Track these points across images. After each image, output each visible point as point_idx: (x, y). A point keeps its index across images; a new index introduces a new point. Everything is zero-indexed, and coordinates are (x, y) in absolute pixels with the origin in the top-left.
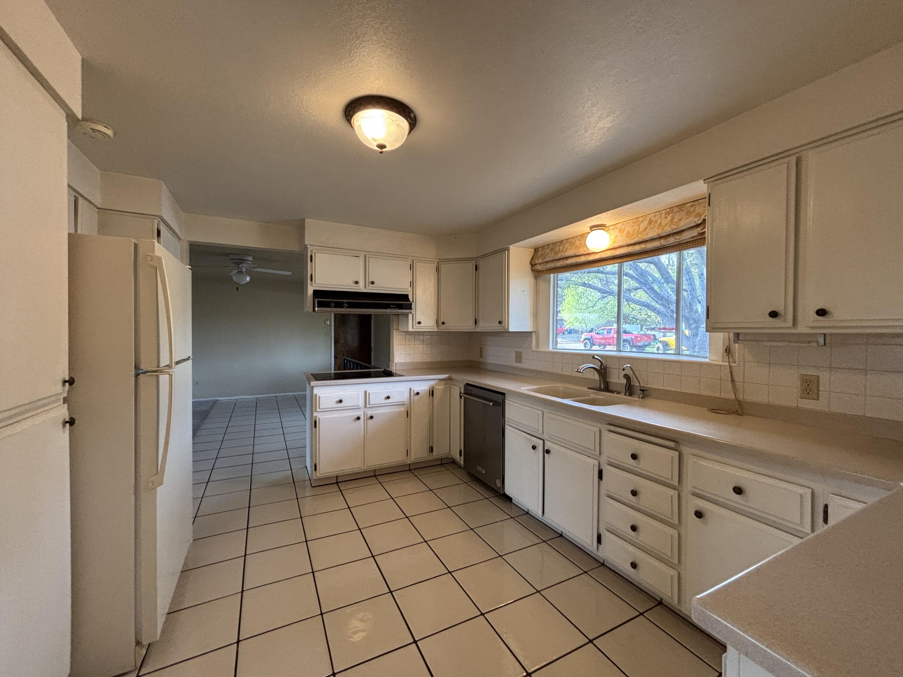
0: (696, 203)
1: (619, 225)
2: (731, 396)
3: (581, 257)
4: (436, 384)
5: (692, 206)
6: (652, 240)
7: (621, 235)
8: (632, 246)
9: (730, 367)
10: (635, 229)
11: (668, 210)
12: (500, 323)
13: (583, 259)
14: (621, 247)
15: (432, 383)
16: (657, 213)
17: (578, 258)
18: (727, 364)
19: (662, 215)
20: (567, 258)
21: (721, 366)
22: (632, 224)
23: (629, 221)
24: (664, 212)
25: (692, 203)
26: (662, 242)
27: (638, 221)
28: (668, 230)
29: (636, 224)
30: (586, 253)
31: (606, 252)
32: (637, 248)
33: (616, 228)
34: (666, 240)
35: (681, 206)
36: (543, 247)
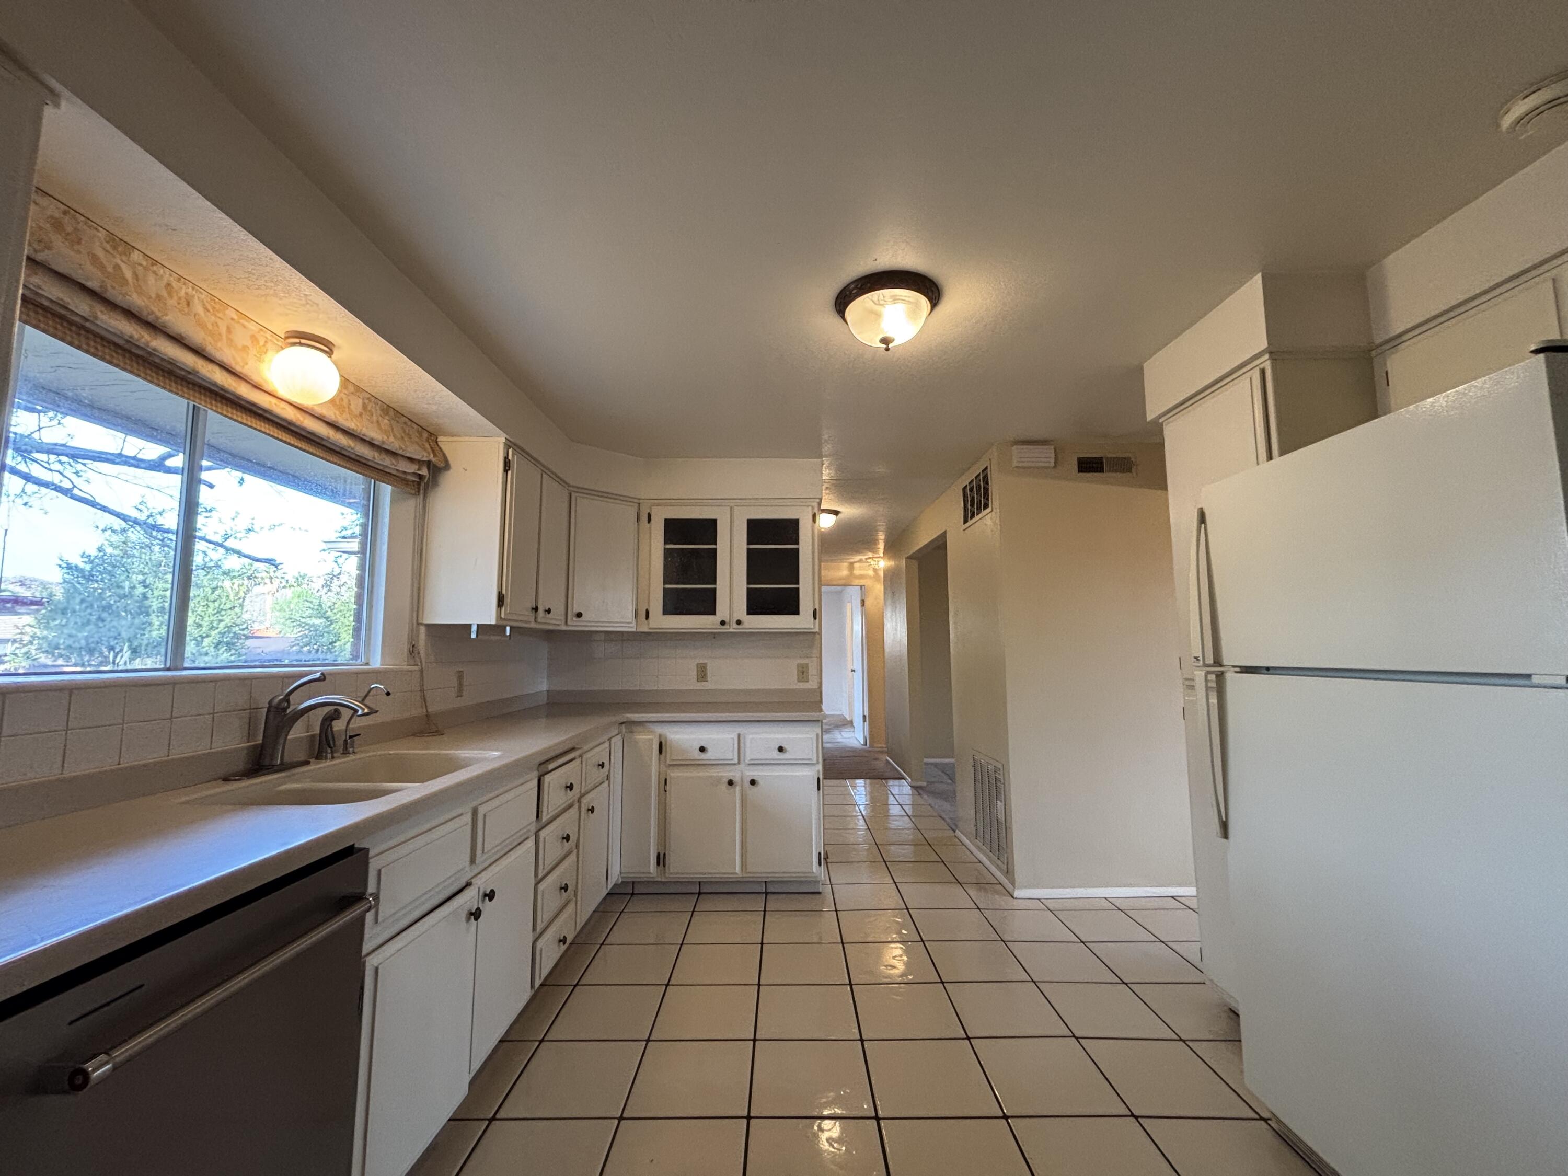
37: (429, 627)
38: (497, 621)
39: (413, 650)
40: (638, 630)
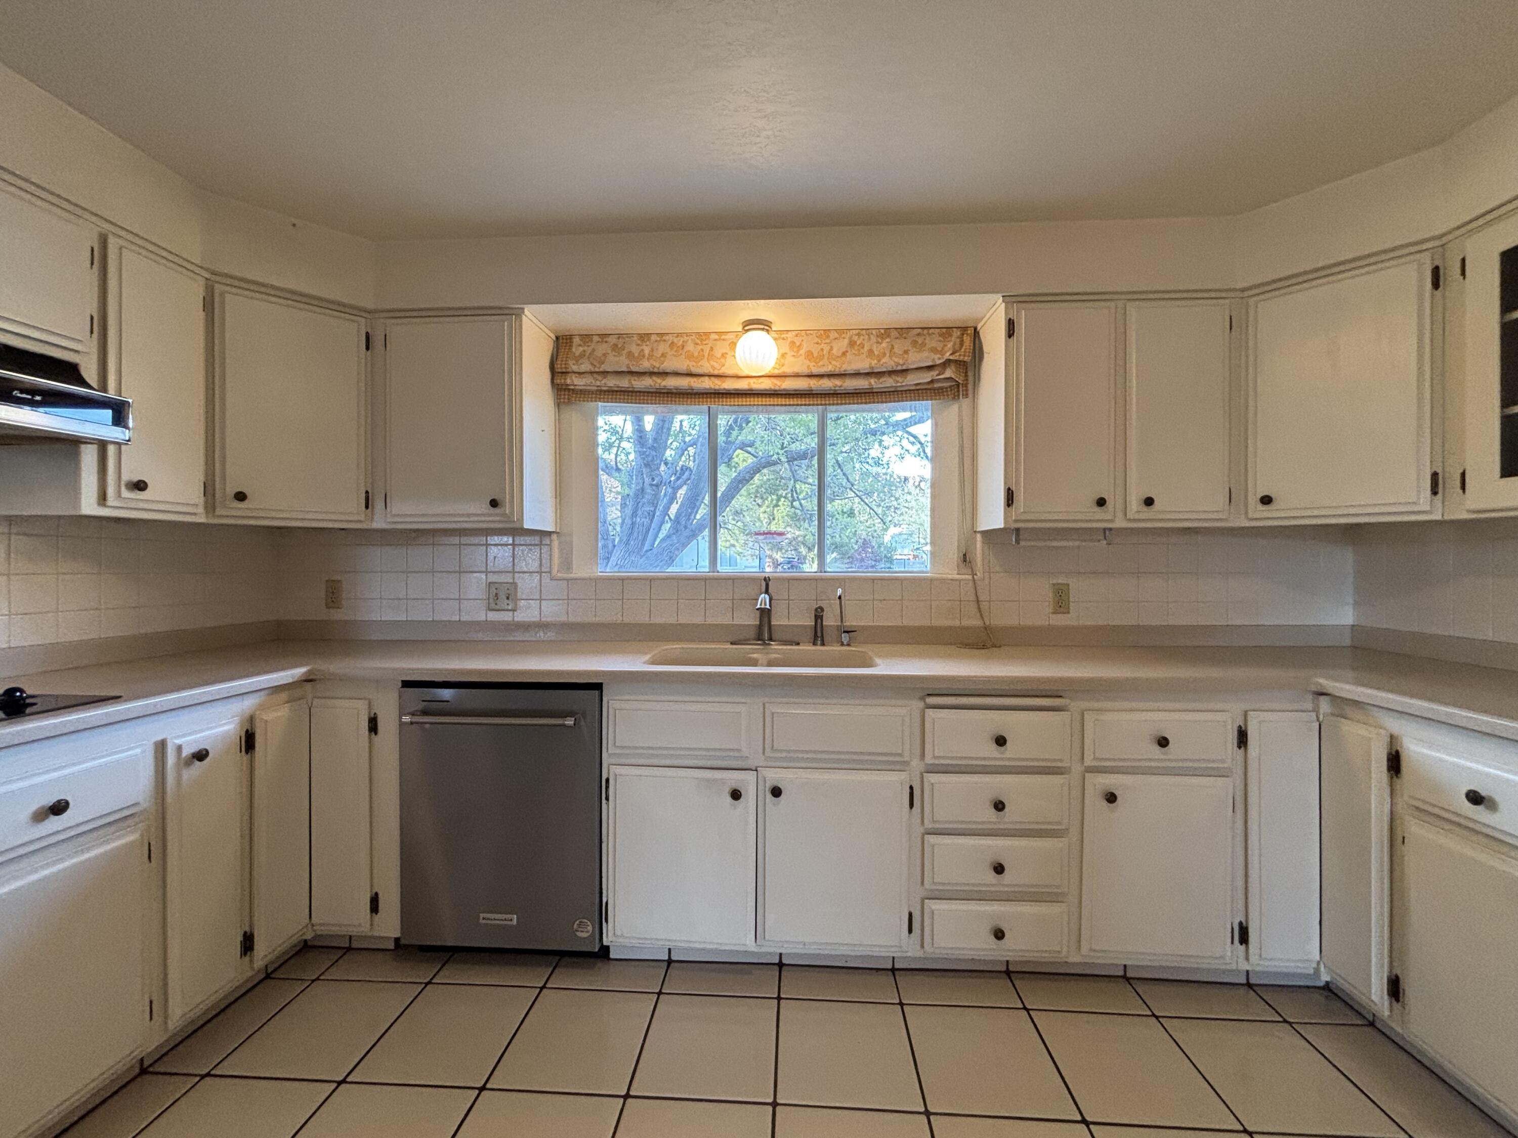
0: (926, 331)
1: (790, 335)
2: (977, 622)
3: (702, 379)
4: (262, 707)
5: (918, 335)
6: (857, 374)
7: (793, 353)
8: (817, 379)
9: (974, 580)
10: (822, 350)
11: (882, 331)
12: (494, 503)
13: (706, 384)
14: (797, 376)
15: (248, 704)
16: (864, 331)
17: (695, 379)
18: (970, 577)
19: (872, 337)
20: (664, 374)
21: (960, 581)
22: (817, 340)
23: (811, 332)
24: (874, 332)
25: (919, 330)
26: (873, 383)
27: (828, 337)
28: (888, 363)
29: (824, 341)
30: (716, 372)
31: (761, 380)
32: (827, 384)
33: (783, 339)
34: (879, 379)
35: (903, 331)
36: (586, 338)
37: (985, 533)
38: (1005, 523)
39: (965, 559)
40: (1446, 518)
